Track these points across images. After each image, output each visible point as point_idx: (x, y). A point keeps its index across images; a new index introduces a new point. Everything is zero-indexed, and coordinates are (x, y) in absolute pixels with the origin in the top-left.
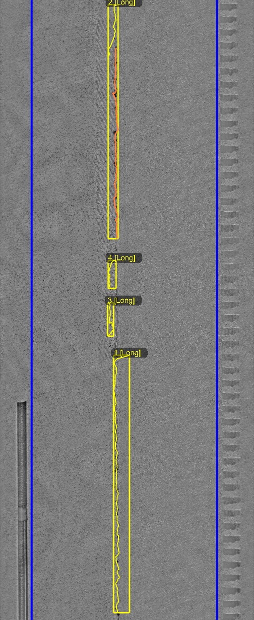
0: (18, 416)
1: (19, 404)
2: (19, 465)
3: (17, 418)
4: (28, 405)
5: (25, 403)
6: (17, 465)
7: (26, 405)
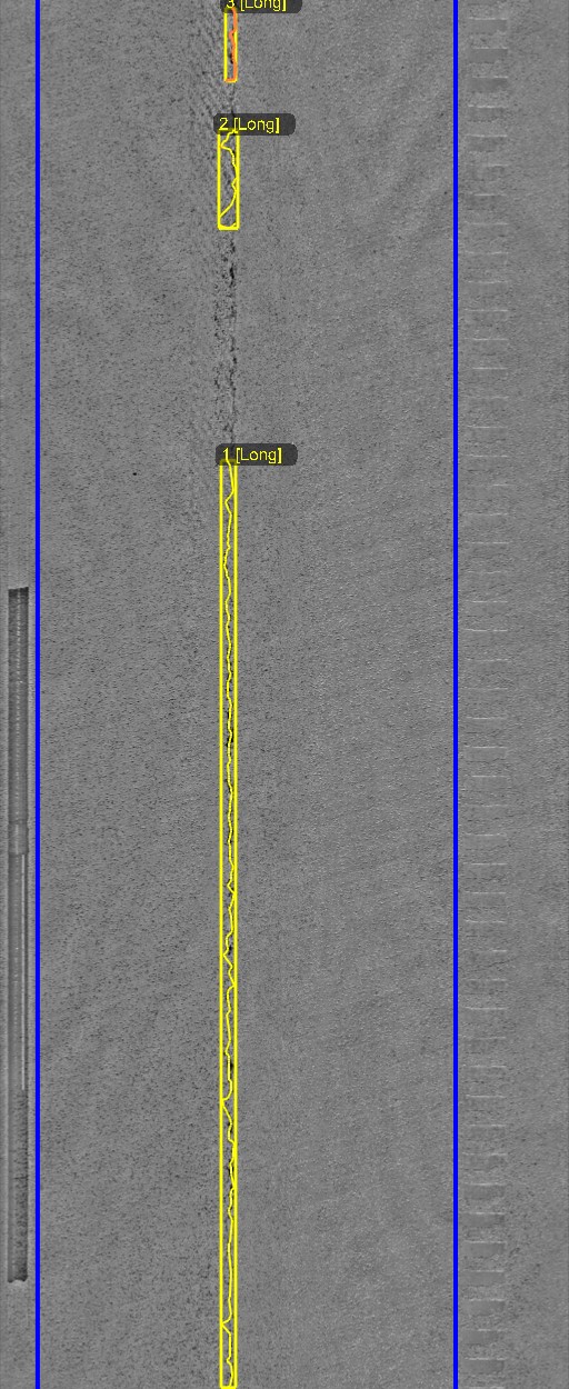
0: (11, 620)
1: (12, 593)
2: (10, 731)
3: (7, 624)
4: (32, 595)
5: (25, 591)
6: (6, 729)
7: (27, 595)
